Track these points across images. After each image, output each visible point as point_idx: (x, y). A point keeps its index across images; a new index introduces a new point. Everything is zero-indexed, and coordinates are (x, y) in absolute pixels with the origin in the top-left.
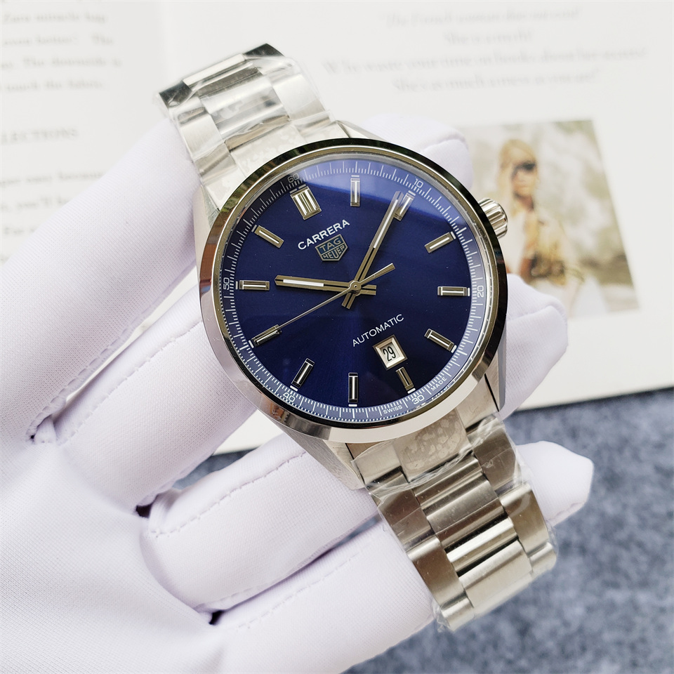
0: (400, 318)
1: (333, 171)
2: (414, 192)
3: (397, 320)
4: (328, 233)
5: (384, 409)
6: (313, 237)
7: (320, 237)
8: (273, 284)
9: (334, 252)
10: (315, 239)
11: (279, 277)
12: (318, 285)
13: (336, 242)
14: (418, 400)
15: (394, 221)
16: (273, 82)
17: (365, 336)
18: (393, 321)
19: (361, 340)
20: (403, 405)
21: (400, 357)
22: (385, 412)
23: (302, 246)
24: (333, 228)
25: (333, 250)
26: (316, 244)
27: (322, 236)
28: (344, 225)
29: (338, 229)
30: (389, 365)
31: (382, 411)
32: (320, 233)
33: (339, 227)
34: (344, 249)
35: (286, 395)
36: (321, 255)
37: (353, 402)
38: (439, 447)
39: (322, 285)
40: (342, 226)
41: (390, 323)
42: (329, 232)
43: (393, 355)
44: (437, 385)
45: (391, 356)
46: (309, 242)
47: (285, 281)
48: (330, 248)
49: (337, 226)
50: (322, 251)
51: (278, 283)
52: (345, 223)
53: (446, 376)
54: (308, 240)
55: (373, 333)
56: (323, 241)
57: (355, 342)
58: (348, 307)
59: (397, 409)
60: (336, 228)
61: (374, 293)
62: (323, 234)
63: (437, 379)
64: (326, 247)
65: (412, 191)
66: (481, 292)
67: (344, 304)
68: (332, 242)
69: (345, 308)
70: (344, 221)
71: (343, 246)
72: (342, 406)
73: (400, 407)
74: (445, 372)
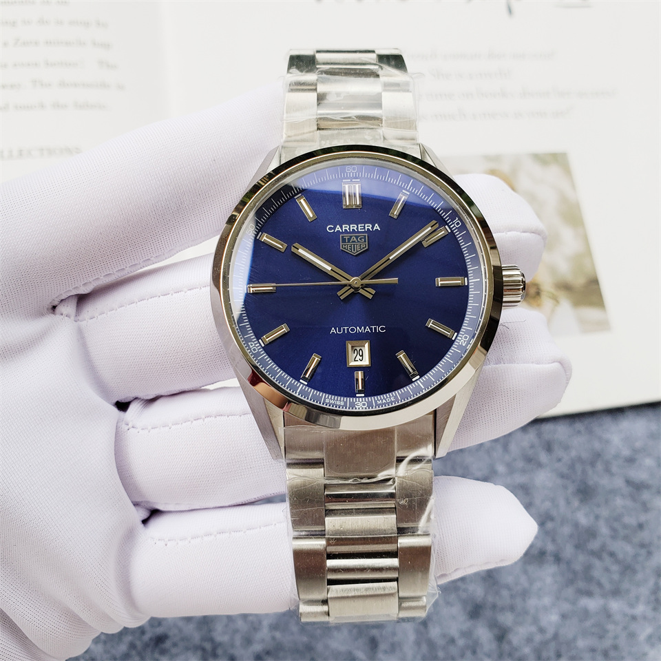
0: (382, 329)
1: (388, 179)
2: (451, 229)
3: (379, 329)
4: (357, 228)
5: (328, 398)
6: (344, 226)
7: (349, 229)
8: (288, 248)
9: (354, 247)
10: (344, 229)
11: (296, 245)
12: (327, 267)
13: (361, 239)
14: (361, 404)
15: (419, 244)
16: (385, 90)
17: (344, 330)
18: (375, 328)
19: (340, 331)
20: (346, 403)
21: (366, 362)
22: (327, 401)
23: (330, 229)
24: (364, 226)
25: (354, 245)
26: (342, 233)
27: (351, 228)
28: (375, 228)
29: (368, 229)
30: (352, 364)
31: (325, 399)
32: (351, 226)
33: (370, 228)
34: (363, 248)
35: (252, 345)
36: (341, 244)
37: (304, 379)
39: (329, 268)
40: (372, 228)
41: (371, 329)
42: (359, 228)
43: (361, 358)
44: (384, 401)
45: (358, 357)
46: (338, 228)
47: (301, 251)
48: (353, 242)
49: (369, 226)
50: (344, 240)
51: (293, 249)
52: (377, 227)
53: (396, 397)
54: (338, 226)
55: (353, 330)
56: (350, 233)
57: (333, 330)
58: (342, 298)
59: (338, 403)
60: (366, 228)
61: (370, 297)
62: (353, 227)
63: (387, 396)
64: (349, 240)
65: (449, 227)
66: (465, 341)
67: (339, 293)
68: (357, 237)
69: (339, 297)
70: (376, 225)
71: (365, 246)
72: (294, 378)
73: (342, 403)
74: (397, 393)
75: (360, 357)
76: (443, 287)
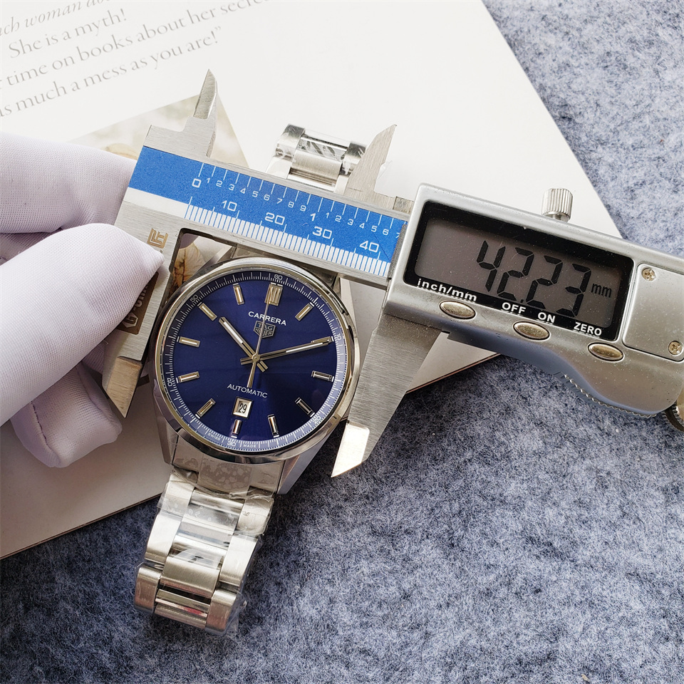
0: (264, 395)
3: (262, 395)
4: (270, 320)
5: (211, 432)
6: (261, 315)
7: (265, 318)
8: (217, 319)
10: (261, 317)
11: (223, 318)
12: (240, 340)
13: (270, 328)
14: (231, 444)
17: (238, 388)
18: (260, 393)
19: (235, 388)
20: (222, 439)
21: (246, 415)
22: (209, 434)
23: (251, 314)
24: (276, 319)
26: (259, 320)
30: (235, 413)
31: (208, 432)
32: (267, 316)
34: (270, 335)
35: (169, 380)
36: (255, 327)
37: (199, 414)
38: (227, 482)
39: (241, 342)
40: (281, 322)
41: (257, 393)
42: (272, 320)
44: (248, 445)
45: (242, 410)
46: (257, 315)
47: (225, 323)
49: (278, 321)
50: (257, 325)
51: (220, 321)
52: (284, 322)
53: (258, 445)
55: (244, 390)
56: (264, 321)
57: (230, 386)
58: (242, 364)
59: (216, 438)
61: (263, 370)
62: (268, 318)
63: (252, 443)
65: (334, 337)
66: (317, 420)
67: (241, 360)
68: (268, 326)
69: (240, 363)
72: (191, 412)
73: (219, 439)
74: (260, 443)
75: (243, 410)
76: (316, 378)
